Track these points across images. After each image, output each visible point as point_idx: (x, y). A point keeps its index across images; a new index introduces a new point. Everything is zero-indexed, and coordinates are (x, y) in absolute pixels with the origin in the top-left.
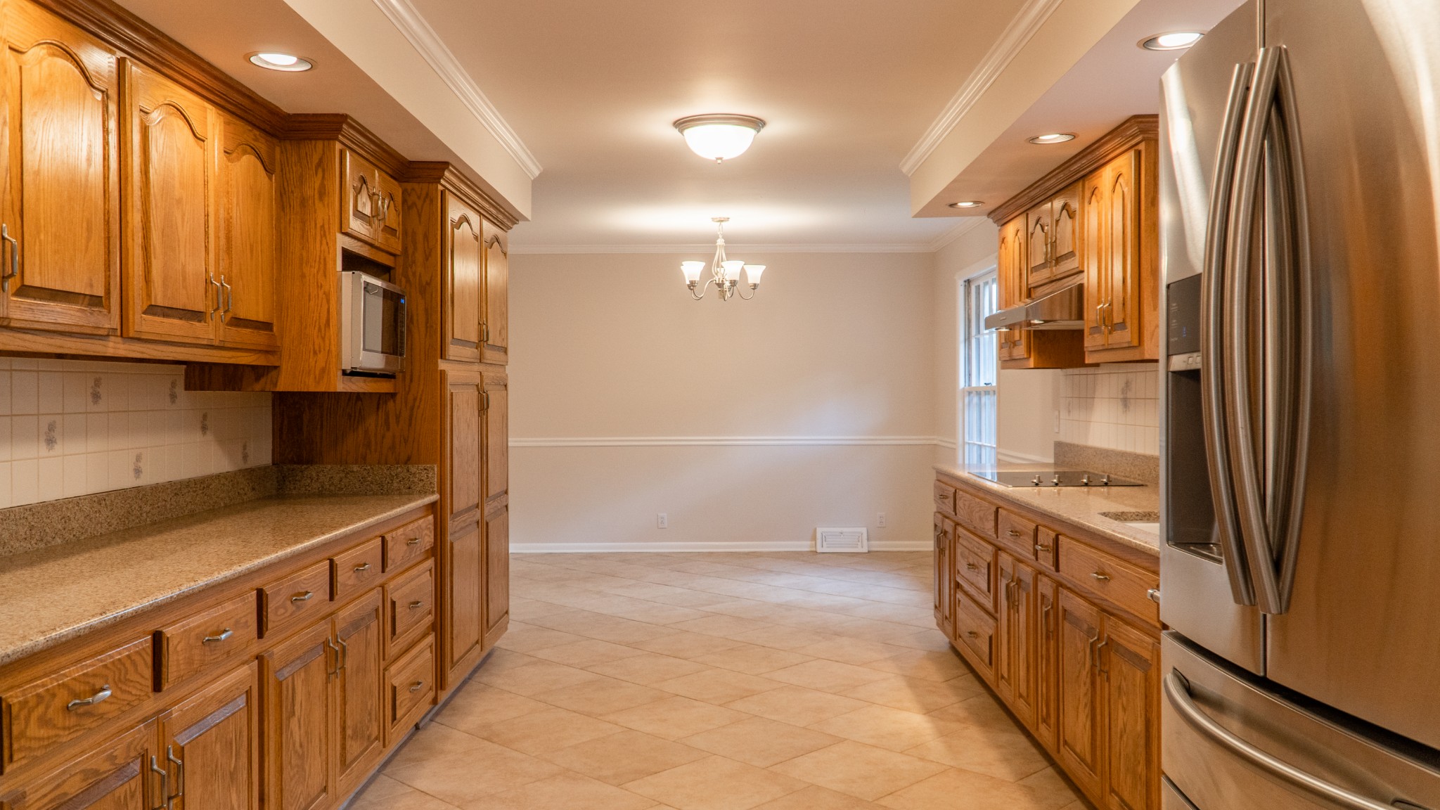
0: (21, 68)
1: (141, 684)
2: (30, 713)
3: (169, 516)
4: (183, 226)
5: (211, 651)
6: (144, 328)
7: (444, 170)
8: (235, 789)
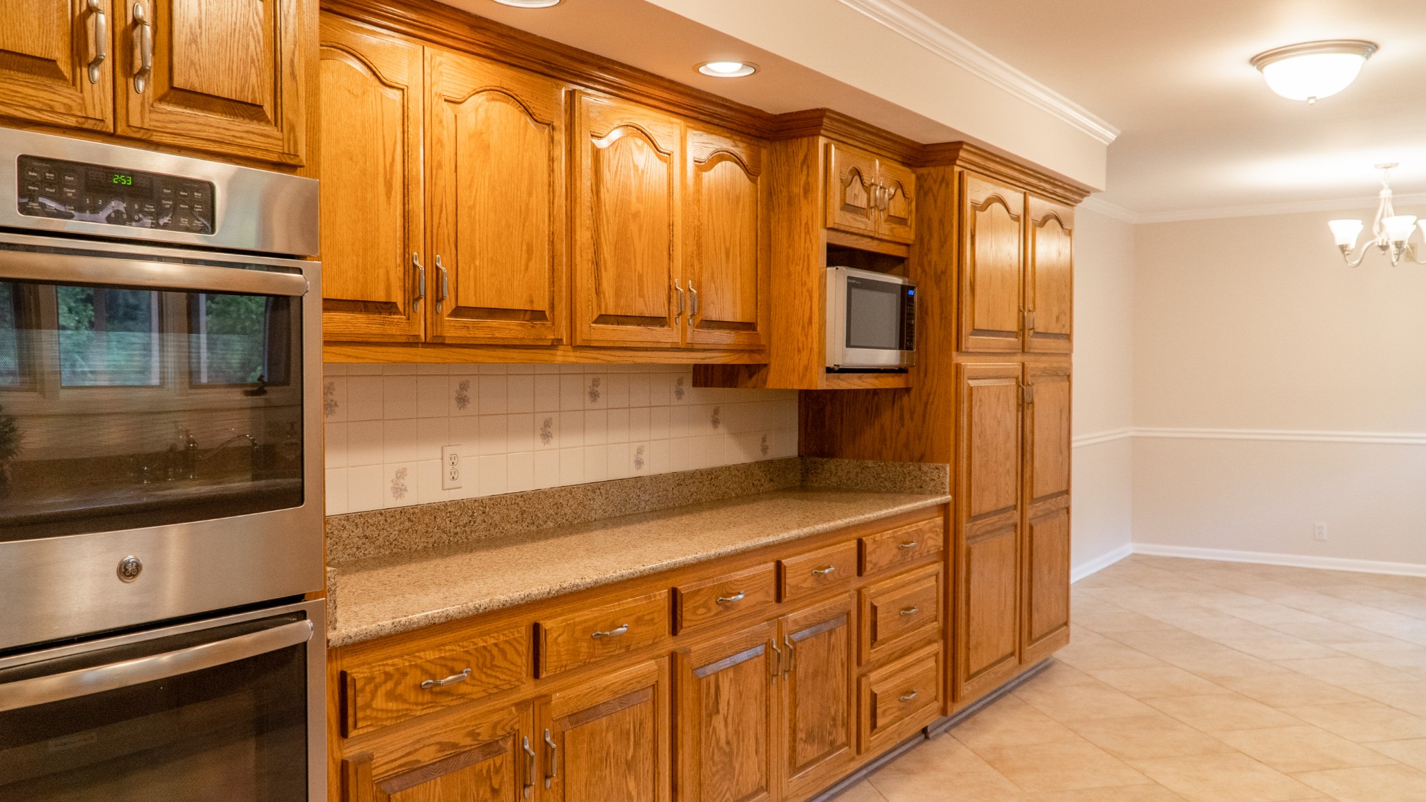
0: (456, 116)
1: (510, 670)
2: (376, 688)
3: (671, 505)
4: (640, 238)
5: (603, 645)
6: (594, 337)
7: (958, 150)
8: (633, 777)
